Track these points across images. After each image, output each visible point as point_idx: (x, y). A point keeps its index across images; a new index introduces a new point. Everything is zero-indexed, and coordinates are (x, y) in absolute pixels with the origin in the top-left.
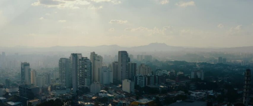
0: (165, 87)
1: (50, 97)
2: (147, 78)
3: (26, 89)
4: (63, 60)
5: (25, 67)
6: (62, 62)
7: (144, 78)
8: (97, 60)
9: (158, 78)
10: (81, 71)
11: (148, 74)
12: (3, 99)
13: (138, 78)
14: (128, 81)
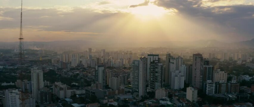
0: (233, 97)
1: (112, 101)
2: (218, 85)
3: (90, 92)
4: (136, 62)
5: (99, 68)
6: (134, 64)
7: (214, 86)
8: (172, 63)
9: (231, 85)
10: (152, 74)
11: (221, 81)
12: (69, 100)
13: (207, 86)
14: (191, 89)
